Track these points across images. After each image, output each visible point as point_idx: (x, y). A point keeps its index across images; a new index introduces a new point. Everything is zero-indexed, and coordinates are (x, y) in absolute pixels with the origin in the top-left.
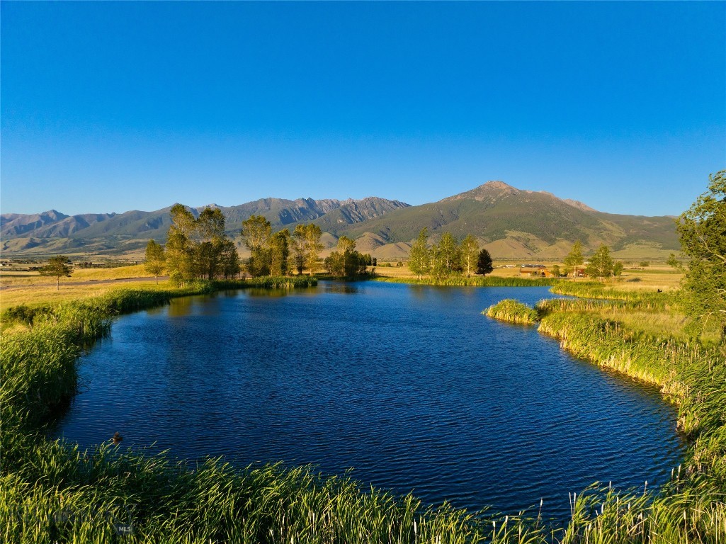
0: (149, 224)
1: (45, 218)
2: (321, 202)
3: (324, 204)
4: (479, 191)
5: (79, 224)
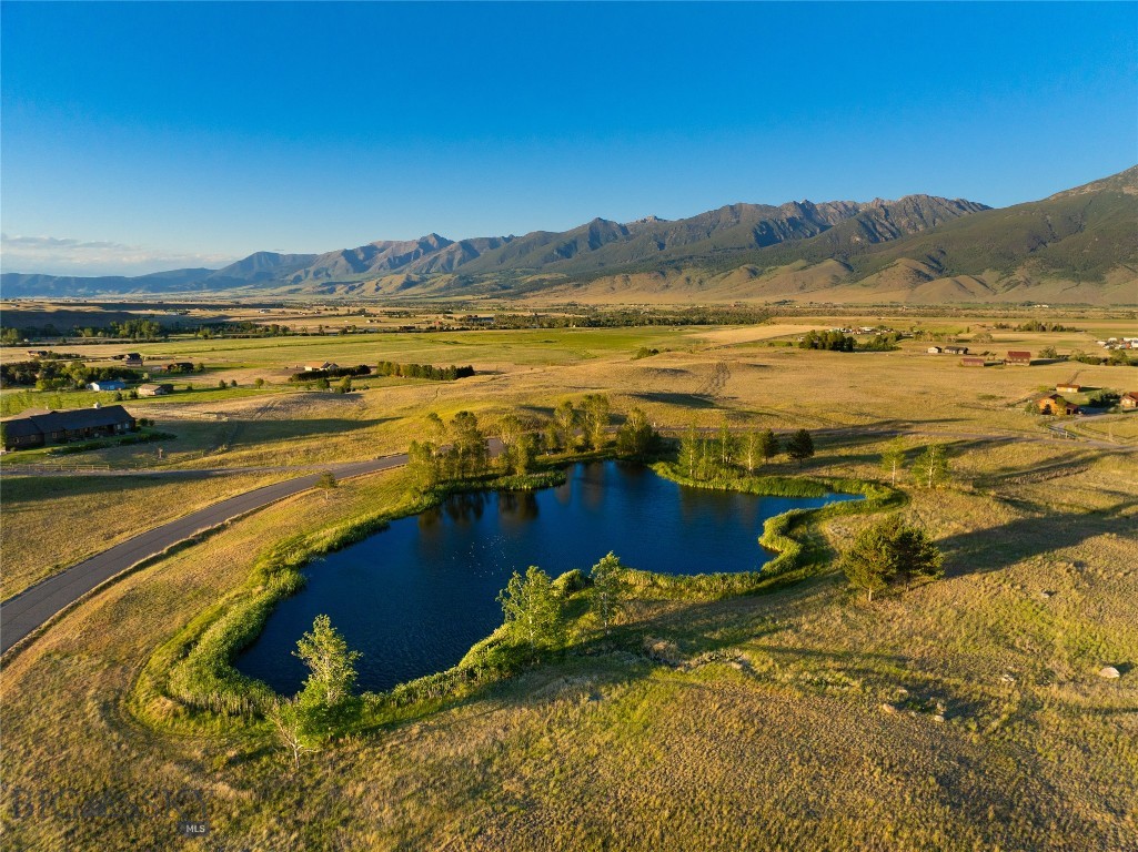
0: (559, 251)
1: (424, 245)
2: (825, 206)
3: (832, 210)
5: (466, 254)
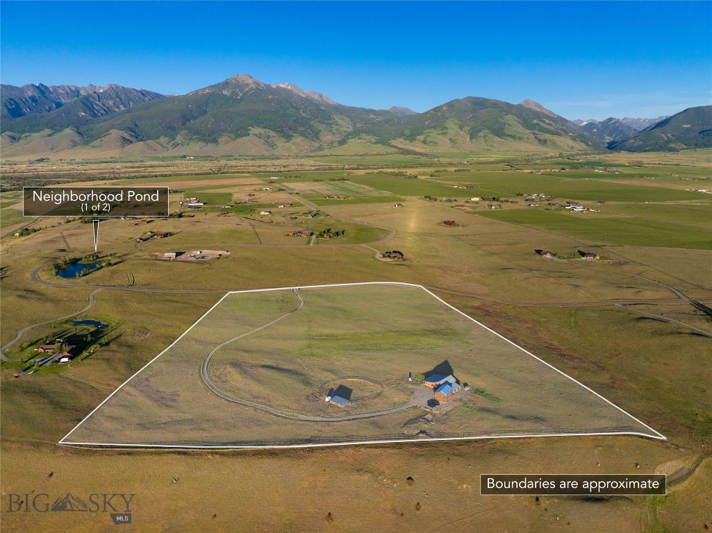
2: (56, 89)
3: (61, 91)
4: (226, 84)
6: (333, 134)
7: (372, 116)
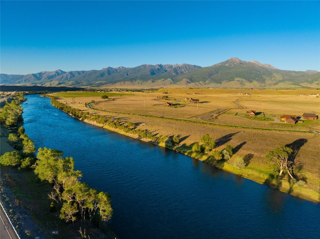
2: (165, 66)
3: (167, 66)
4: (227, 62)
6: (272, 81)
7: (294, 74)
